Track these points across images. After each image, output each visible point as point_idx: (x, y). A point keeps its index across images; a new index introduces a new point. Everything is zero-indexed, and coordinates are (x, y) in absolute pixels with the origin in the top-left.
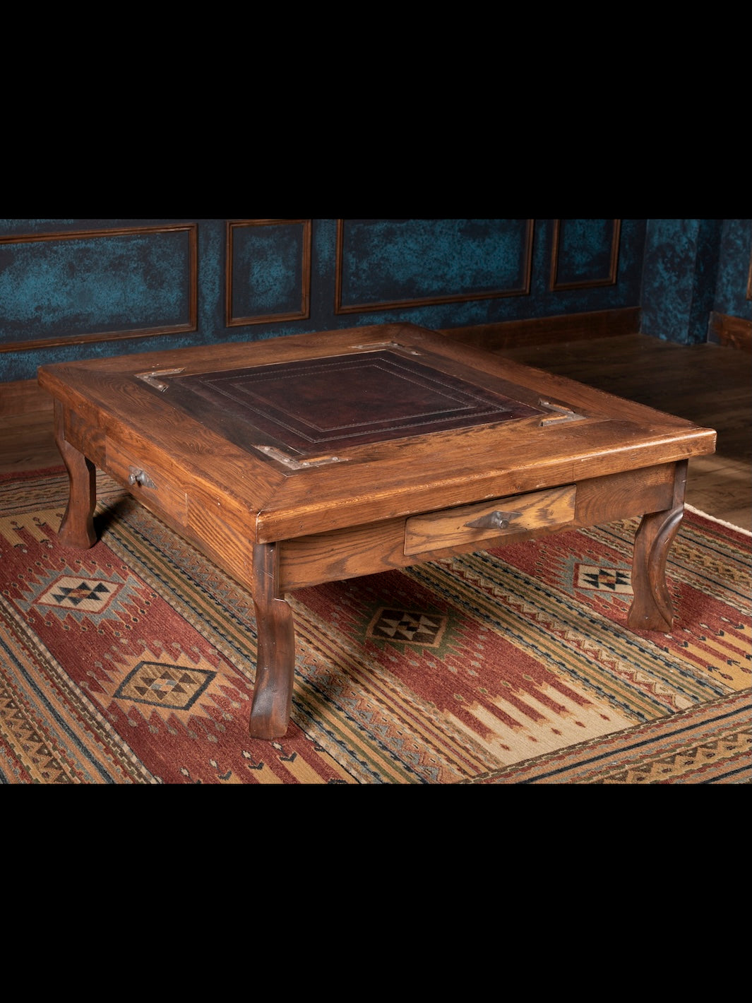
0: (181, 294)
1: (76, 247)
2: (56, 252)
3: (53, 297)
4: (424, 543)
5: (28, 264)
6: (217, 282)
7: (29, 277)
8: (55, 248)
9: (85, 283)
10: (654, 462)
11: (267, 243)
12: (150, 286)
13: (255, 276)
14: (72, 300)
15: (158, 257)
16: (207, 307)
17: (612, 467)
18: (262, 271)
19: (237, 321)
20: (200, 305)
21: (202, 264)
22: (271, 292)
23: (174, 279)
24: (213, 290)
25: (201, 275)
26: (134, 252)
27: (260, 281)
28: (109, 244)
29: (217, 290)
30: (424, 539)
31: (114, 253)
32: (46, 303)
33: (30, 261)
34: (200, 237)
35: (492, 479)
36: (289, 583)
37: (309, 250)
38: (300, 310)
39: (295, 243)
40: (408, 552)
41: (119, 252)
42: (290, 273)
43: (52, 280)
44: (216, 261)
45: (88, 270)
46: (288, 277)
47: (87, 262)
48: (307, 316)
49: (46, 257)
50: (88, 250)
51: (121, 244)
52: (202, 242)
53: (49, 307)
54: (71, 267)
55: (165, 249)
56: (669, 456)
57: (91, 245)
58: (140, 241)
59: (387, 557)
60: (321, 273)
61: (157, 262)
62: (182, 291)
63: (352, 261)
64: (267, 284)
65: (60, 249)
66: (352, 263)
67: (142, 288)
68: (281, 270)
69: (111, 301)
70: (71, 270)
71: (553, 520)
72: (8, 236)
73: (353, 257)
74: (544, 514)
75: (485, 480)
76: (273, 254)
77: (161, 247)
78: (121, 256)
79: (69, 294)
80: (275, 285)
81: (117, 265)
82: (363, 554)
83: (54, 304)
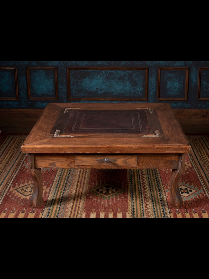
0: (142, 89)
1: (109, 72)
2: (103, 73)
3: (101, 86)
4: (81, 163)
5: (94, 76)
6: (155, 86)
7: (94, 80)
8: (102, 72)
9: (111, 83)
10: (164, 152)
11: (173, 75)
12: (132, 85)
13: (168, 85)
14: (107, 87)
15: (135, 77)
16: (151, 93)
17: (146, 151)
18: (171, 84)
19: (161, 99)
20: (149, 93)
21: (150, 80)
22: (174, 91)
23: (140, 84)
24: (153, 88)
25: (149, 84)
26: (127, 75)
27: (170, 87)
28: (119, 72)
29: (155, 89)
30: (81, 162)
31: (121, 75)
32: (100, 88)
33: (95, 75)
34: (149, 72)
35: (100, 148)
36: (38, 166)
37: (187, 79)
38: (185, 97)
39: (183, 76)
40: (76, 164)
41: (122, 74)
42: (181, 86)
43: (101, 81)
44: (155, 80)
45: (112, 79)
46: (180, 87)
47: (112, 77)
48: (186, 100)
49: (99, 74)
50: (113, 73)
51: (123, 72)
52: (150, 73)
53: (100, 89)
54: (107, 77)
55: (137, 75)
56: (170, 151)
57: (114, 72)
58: (129, 72)
59: (69, 164)
60: (192, 86)
61: (135, 78)
62: (143, 88)
63: (204, 83)
64: (173, 88)
65: (104, 72)
66: (205, 84)
67: (129, 86)
68: (177, 84)
69: (119, 89)
70: (107, 78)
71: (129, 164)
72: (88, 67)
73: (205, 82)
74: (125, 162)
75: (97, 148)
76: (175, 79)
77: (136, 74)
78: (123, 76)
79: (106, 85)
80: (175, 89)
81: (122, 78)
82: (61, 162)
83: (102, 87)
